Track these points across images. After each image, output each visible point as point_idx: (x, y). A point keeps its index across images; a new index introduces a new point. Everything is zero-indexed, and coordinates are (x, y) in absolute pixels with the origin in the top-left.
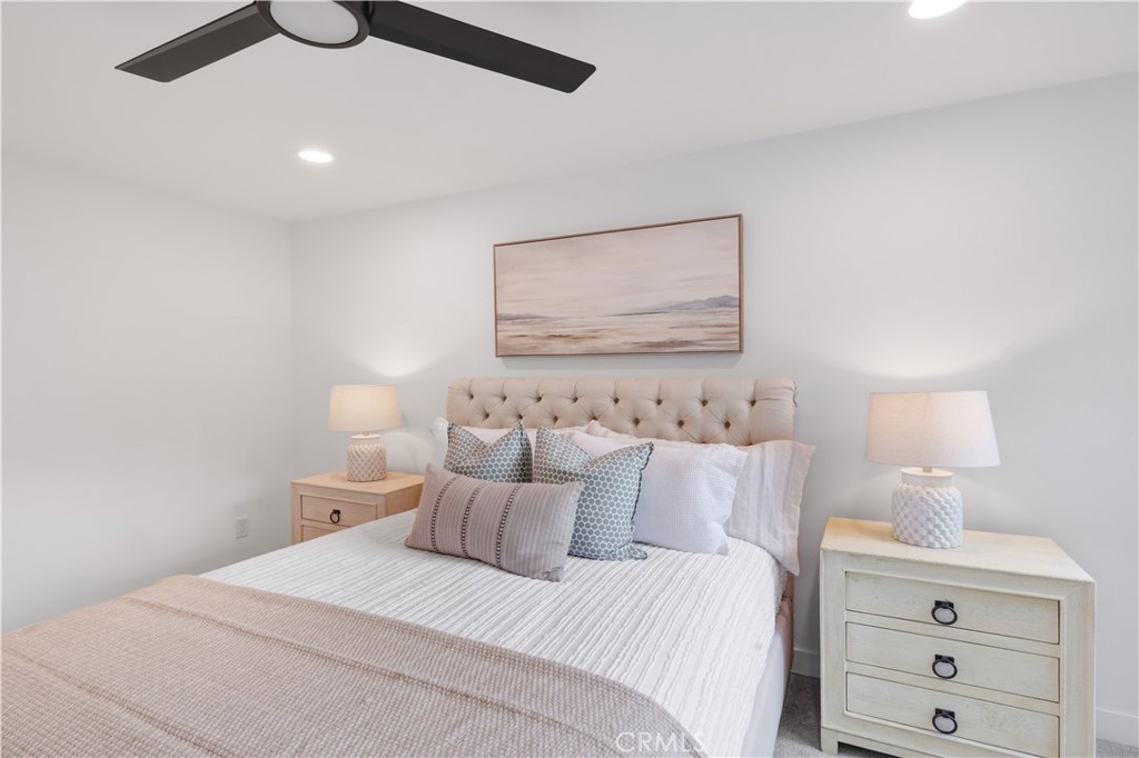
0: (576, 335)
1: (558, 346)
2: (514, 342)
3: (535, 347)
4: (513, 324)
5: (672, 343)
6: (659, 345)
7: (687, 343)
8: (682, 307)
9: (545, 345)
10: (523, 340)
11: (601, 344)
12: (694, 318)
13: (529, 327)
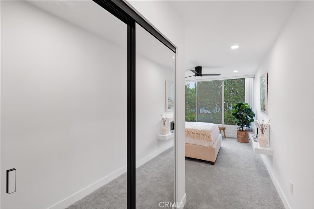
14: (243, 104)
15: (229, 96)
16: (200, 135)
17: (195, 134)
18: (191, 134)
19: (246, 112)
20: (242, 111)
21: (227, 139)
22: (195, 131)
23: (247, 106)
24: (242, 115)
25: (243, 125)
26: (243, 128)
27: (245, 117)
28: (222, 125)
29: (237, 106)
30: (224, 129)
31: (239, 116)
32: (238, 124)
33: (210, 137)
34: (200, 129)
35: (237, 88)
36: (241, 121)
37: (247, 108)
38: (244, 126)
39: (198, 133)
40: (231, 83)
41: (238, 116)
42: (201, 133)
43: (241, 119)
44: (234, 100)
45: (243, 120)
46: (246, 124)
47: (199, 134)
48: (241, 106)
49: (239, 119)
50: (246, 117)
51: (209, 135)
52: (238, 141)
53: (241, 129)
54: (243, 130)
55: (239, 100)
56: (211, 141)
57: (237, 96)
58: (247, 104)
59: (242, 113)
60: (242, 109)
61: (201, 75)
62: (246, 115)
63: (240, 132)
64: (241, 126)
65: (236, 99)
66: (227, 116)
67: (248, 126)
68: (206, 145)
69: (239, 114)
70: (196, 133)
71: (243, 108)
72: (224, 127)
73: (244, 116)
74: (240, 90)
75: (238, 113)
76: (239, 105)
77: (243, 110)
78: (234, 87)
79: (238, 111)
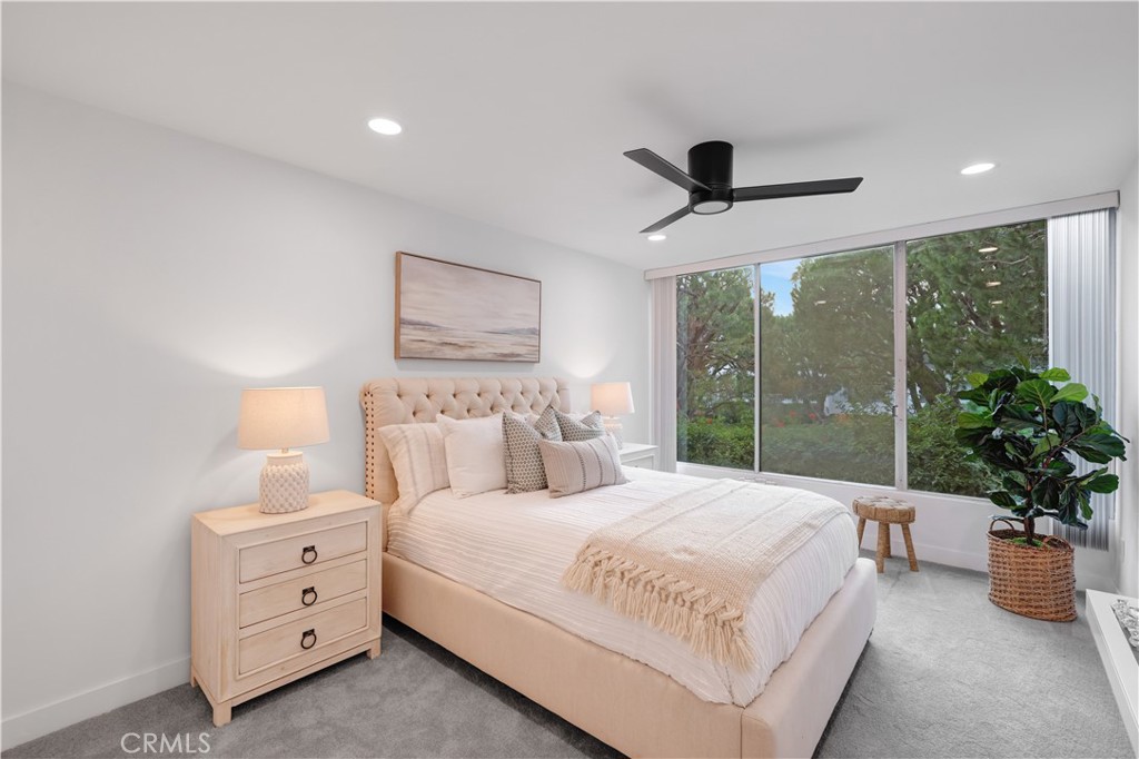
0: (461, 344)
1: (449, 352)
2: (415, 346)
3: (432, 352)
4: (415, 329)
5: (512, 355)
6: (505, 355)
7: (518, 355)
8: (517, 332)
9: (439, 350)
10: (422, 344)
11: (477, 353)
12: (521, 340)
13: (427, 333)
14: (1035, 376)
15: (954, 339)
16: (670, 602)
17: (640, 587)
18: (615, 580)
19: (1056, 427)
20: (1030, 419)
21: (924, 577)
22: (642, 568)
23: (1060, 385)
24: (1026, 447)
25: (1030, 505)
26: (1030, 525)
27: (1049, 453)
28: (896, 495)
29: (988, 387)
30: (906, 518)
31: (1005, 450)
32: (1001, 500)
33: (736, 625)
34: (685, 550)
35: (997, 300)
36: (1020, 478)
37: (1062, 401)
38: (1040, 513)
39: (658, 584)
40: (961, 278)
41: (997, 445)
42: (673, 588)
43: (1020, 466)
44: (980, 355)
45: (1032, 474)
46: (1054, 504)
47: (664, 596)
48: (1020, 385)
49: (1007, 470)
50: (1057, 454)
51: (732, 613)
52: (1001, 601)
53: (1020, 527)
54: (1030, 537)
55: (1005, 356)
56: (742, 663)
57: (997, 335)
58: (1064, 376)
59: (1028, 432)
60: (1026, 409)
61: (730, 196)
62: (1056, 441)
63: (1010, 549)
64: (1021, 511)
65: (992, 353)
66: (937, 436)
67: (1067, 515)
68: (708, 684)
69: (1005, 438)
70: (644, 578)
71: (1036, 401)
72: (904, 507)
73: (1038, 451)
74: (1011, 309)
75: (997, 433)
76: (1007, 382)
77: (1036, 414)
78: (978, 293)
79: (997, 419)
